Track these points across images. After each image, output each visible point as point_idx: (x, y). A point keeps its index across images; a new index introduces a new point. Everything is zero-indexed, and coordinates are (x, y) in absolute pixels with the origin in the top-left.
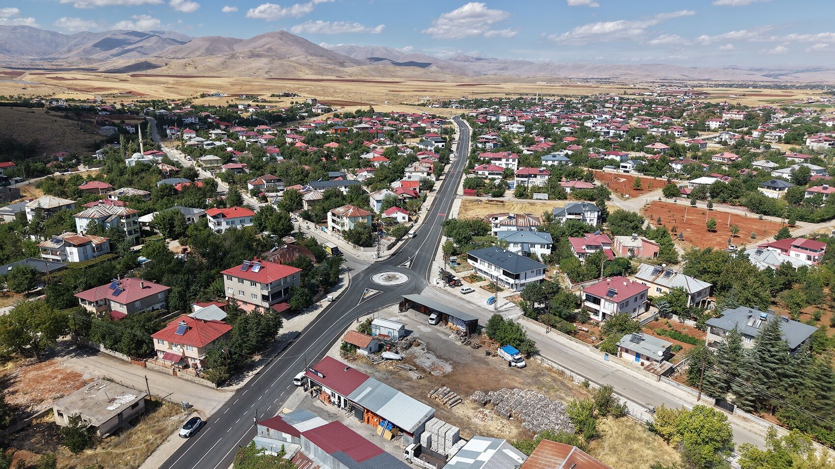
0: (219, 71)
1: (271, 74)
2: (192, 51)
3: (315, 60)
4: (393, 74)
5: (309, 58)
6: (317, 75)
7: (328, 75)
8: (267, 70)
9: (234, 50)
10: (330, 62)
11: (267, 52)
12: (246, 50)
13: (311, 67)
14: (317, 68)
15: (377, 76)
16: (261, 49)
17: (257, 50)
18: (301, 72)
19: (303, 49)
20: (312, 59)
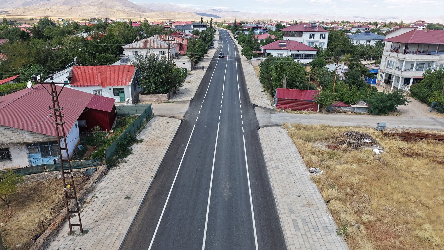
0: (67, 14)
1: (99, 15)
2: (55, 4)
3: (128, 9)
4: (173, 16)
5: (124, 8)
6: (128, 16)
7: (135, 17)
8: (96, 13)
9: (80, 4)
10: (137, 10)
11: (100, 5)
12: (87, 3)
13: (124, 12)
14: (128, 13)
15: (164, 18)
16: (96, 3)
17: (94, 3)
18: (118, 15)
19: (121, 4)
20: (126, 9)
